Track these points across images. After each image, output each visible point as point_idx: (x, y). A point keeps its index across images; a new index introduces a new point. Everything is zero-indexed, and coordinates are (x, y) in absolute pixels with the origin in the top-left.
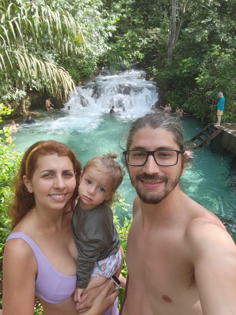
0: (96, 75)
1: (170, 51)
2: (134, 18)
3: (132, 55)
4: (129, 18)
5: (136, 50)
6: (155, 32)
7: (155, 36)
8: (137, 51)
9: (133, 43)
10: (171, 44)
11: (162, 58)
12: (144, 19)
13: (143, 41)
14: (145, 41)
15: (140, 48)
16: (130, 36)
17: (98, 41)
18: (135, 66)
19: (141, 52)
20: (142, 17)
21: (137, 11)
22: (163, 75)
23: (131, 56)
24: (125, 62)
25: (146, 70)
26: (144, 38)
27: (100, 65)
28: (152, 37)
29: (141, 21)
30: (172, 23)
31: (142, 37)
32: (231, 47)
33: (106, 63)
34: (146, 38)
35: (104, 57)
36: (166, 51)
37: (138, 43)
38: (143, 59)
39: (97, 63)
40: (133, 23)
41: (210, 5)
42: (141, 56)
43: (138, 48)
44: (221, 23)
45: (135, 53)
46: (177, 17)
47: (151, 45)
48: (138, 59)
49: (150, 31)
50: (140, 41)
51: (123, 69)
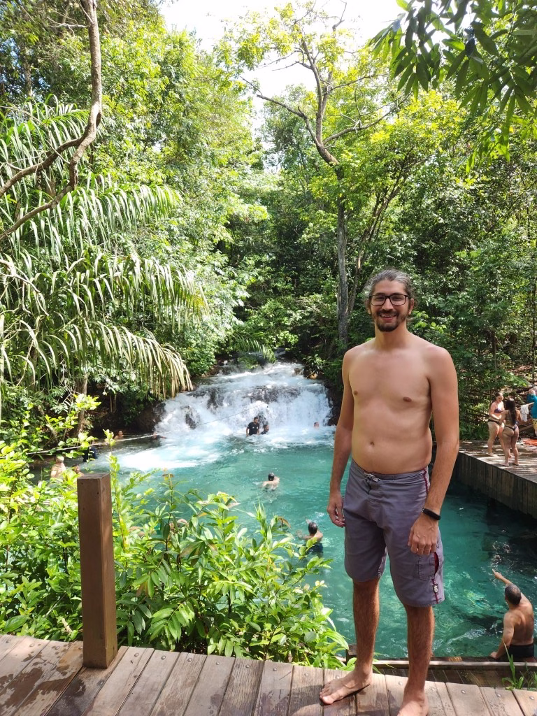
0: (213, 373)
1: (342, 327)
2: (276, 282)
3: (277, 338)
4: (267, 282)
5: (282, 330)
6: (312, 302)
7: (314, 306)
8: (286, 332)
9: (278, 319)
10: (342, 316)
11: (330, 338)
12: (293, 282)
13: (294, 314)
14: (298, 314)
15: (290, 326)
16: (271, 308)
17: (221, 311)
18: (283, 356)
19: (291, 332)
20: (290, 279)
21: (281, 271)
22: (335, 367)
23: (275, 339)
24: (266, 351)
25: (303, 362)
26: (295, 311)
27: (221, 356)
28: (309, 309)
29: (289, 286)
30: (342, 284)
31: (291, 309)
32: (447, 314)
33: (232, 352)
34: (300, 311)
35: (228, 343)
36: (336, 328)
37: (286, 319)
38: (296, 344)
39: (215, 354)
40: (275, 289)
41: (401, 254)
42: (293, 339)
43: (287, 326)
44: (422, 279)
45: (282, 334)
46: (348, 277)
47: (309, 321)
48: (288, 344)
49: (305, 300)
50: (290, 316)
51: (262, 362)
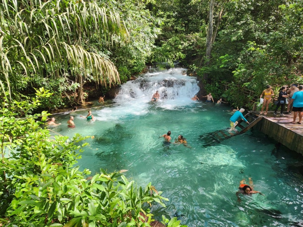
0: (145, 72)
1: (208, 50)
2: (177, 27)
3: (175, 55)
4: (172, 27)
5: (178, 52)
6: (195, 36)
7: (195, 39)
8: (180, 52)
9: (176, 46)
10: (209, 44)
11: (202, 56)
12: (185, 27)
13: (184, 43)
14: (186, 44)
15: (182, 49)
16: (173, 40)
17: (145, 40)
18: (179, 64)
19: (182, 53)
20: (184, 25)
21: (180, 21)
22: (202, 71)
23: (174, 56)
24: (170, 62)
25: (188, 68)
26: (185, 42)
27: (148, 64)
28: (192, 41)
29: (183, 29)
30: (210, 27)
31: (183, 41)
32: (266, 44)
33: (153, 62)
34: (187, 42)
35: (151, 58)
36: (205, 51)
37: (180, 46)
38: (185, 59)
39: (146, 63)
40: (176, 30)
41: (245, 9)
42: (183, 56)
43: (180, 49)
44: (255, 24)
45: (178, 54)
46: (214, 24)
47: (192, 47)
48: (180, 59)
49: (190, 36)
50: (182, 44)
51: (168, 67)
